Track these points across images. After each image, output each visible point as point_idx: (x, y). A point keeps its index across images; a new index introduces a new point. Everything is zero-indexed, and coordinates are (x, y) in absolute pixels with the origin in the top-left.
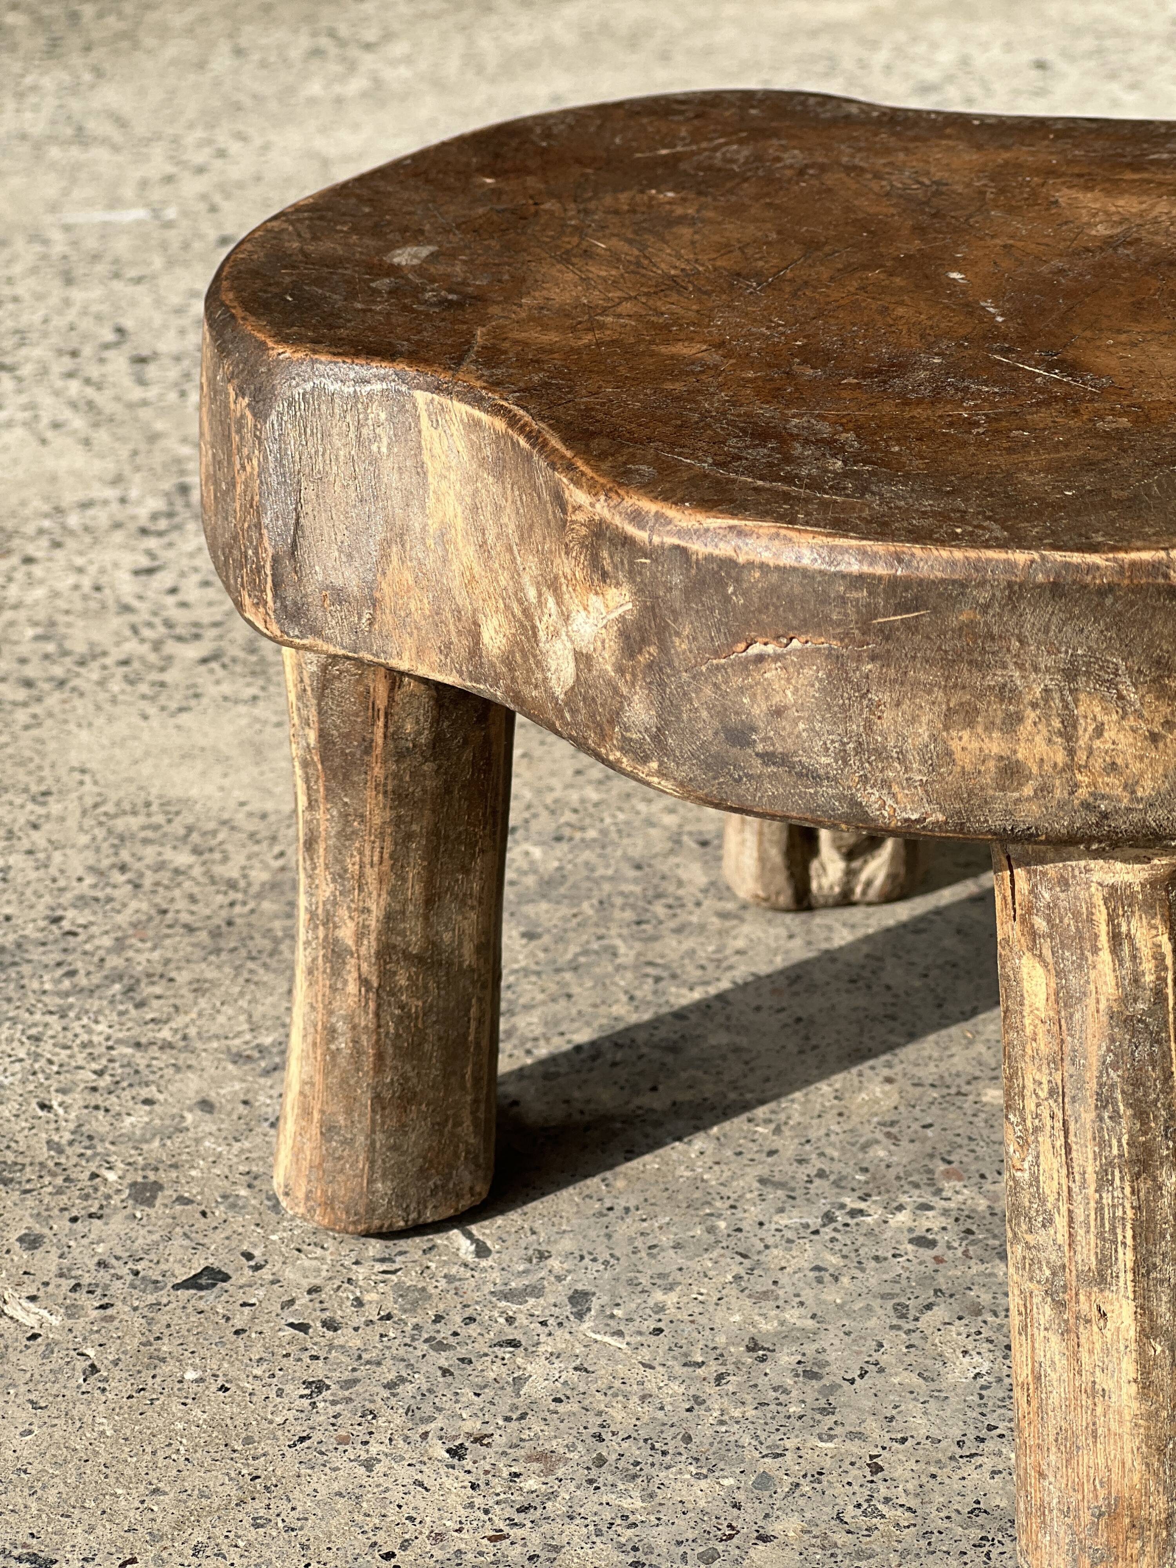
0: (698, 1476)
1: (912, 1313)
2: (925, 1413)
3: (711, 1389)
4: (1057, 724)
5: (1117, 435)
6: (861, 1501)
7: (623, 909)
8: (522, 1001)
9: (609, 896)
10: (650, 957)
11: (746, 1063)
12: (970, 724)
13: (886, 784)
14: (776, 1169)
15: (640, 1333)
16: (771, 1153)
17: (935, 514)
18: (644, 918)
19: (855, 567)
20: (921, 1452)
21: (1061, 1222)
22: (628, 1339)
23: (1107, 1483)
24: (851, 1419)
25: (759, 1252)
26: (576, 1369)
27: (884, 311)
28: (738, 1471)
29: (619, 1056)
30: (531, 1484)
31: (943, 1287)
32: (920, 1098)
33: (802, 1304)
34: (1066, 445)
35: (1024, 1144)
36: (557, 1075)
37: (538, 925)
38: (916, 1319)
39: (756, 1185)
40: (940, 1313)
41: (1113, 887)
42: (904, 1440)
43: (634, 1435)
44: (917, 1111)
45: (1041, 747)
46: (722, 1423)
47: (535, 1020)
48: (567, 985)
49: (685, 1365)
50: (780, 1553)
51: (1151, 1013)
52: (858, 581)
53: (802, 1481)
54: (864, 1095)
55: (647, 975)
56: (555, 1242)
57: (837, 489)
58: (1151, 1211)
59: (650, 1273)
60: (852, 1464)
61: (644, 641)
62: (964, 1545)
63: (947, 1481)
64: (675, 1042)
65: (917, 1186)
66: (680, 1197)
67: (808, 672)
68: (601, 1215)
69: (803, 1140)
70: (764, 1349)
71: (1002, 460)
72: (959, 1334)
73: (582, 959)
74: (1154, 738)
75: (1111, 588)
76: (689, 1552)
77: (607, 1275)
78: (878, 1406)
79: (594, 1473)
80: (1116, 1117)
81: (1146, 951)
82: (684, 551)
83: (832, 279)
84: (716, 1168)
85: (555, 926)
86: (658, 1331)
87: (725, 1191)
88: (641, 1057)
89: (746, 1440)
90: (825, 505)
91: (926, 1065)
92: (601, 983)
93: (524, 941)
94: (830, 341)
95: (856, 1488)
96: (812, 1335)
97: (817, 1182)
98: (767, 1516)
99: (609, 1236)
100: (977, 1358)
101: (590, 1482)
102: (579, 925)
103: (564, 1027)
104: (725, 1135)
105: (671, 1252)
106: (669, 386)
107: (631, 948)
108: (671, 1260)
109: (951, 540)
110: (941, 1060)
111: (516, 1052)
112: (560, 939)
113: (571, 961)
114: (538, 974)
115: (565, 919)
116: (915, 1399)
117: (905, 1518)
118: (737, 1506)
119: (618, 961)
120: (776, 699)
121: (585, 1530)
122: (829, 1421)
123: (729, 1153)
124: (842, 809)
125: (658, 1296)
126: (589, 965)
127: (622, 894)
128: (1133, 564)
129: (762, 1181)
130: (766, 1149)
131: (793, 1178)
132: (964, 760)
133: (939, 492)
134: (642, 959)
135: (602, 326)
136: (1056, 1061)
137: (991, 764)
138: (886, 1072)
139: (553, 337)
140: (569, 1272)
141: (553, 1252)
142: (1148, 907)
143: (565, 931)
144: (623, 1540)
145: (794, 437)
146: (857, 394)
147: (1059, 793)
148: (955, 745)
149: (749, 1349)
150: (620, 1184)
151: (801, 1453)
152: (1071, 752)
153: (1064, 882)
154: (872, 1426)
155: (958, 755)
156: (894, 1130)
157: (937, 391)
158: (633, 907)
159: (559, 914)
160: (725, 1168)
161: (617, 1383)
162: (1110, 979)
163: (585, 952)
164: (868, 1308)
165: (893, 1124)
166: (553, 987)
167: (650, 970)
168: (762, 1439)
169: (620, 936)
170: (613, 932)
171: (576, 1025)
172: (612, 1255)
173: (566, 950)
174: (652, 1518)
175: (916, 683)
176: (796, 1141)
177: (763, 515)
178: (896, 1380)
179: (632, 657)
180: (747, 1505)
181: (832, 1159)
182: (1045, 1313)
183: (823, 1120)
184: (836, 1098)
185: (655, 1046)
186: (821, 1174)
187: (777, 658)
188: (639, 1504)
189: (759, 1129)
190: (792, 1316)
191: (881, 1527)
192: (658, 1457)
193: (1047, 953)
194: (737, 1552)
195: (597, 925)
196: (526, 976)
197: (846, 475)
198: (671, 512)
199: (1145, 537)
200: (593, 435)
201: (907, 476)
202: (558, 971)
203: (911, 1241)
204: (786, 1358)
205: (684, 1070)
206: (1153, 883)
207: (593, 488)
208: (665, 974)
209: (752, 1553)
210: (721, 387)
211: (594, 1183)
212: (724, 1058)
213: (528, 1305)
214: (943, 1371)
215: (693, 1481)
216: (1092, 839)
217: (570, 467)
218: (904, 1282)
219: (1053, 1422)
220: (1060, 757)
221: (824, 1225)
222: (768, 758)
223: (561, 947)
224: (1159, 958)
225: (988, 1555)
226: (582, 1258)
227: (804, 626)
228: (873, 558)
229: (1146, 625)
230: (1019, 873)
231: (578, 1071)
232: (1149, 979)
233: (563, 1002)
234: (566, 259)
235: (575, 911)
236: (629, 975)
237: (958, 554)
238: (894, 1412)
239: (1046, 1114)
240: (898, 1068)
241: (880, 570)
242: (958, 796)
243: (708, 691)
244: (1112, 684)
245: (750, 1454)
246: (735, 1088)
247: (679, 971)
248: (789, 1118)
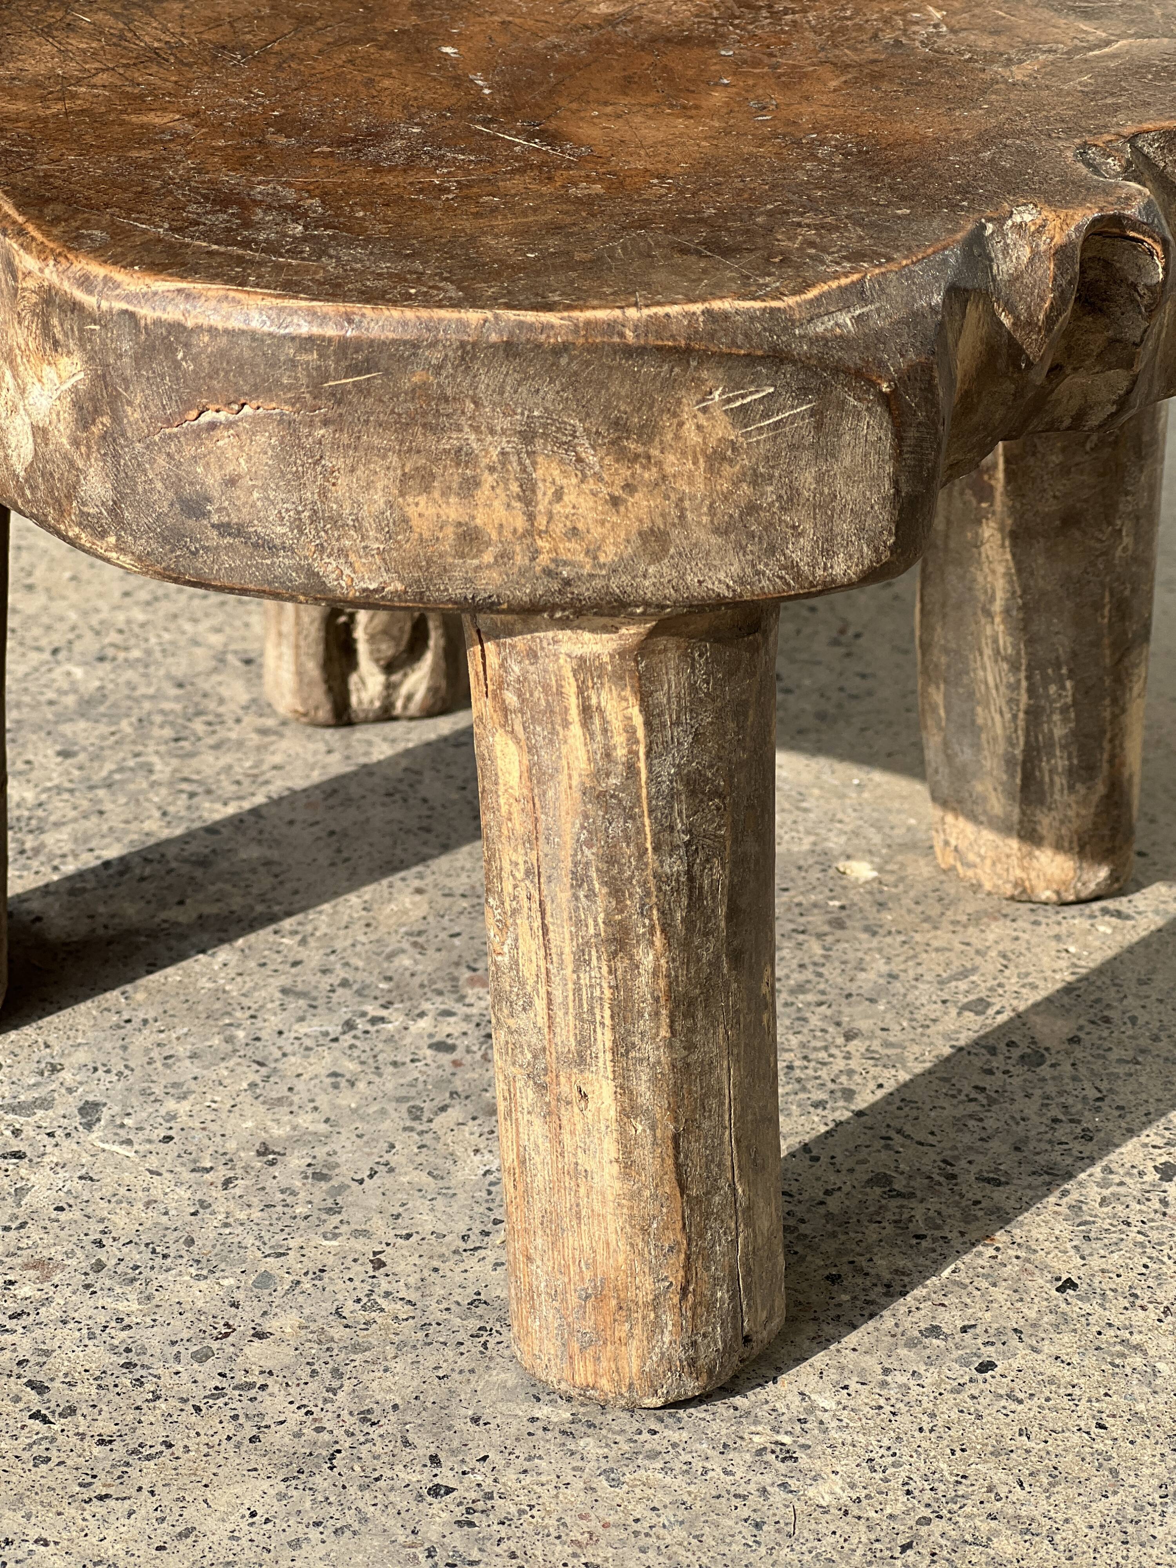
0: (198, 1277)
1: (426, 1115)
2: (432, 1210)
3: (217, 1193)
4: (515, 488)
5: (588, 202)
6: (361, 1296)
7: (162, 726)
8: (53, 818)
9: (149, 714)
10: (186, 774)
11: (276, 876)
12: (427, 489)
13: (342, 553)
14: (299, 979)
15: (150, 1141)
16: (295, 964)
17: (390, 276)
18: (182, 735)
19: (305, 329)
20: (425, 1247)
21: (540, 1004)
22: (136, 1147)
23: (592, 1265)
24: (356, 1218)
25: (276, 1060)
26: (81, 1178)
27: (369, 83)
28: (239, 1271)
29: (147, 871)
30: (25, 1290)
31: (460, 1090)
32: (450, 908)
33: (316, 1109)
34: (535, 210)
35: (503, 927)
36: (84, 890)
37: (76, 744)
38: (430, 1121)
39: (278, 995)
40: (454, 1114)
41: (582, 659)
42: (408, 1236)
43: (136, 1240)
44: (445, 921)
45: (500, 512)
46: (226, 1225)
47: (65, 837)
48: (100, 801)
49: (193, 1171)
50: (276, 1349)
51: (623, 788)
52: (308, 343)
53: (303, 1279)
54: (393, 906)
55: (182, 791)
56: (69, 1055)
57: (294, 253)
58: (629, 990)
59: (164, 1082)
60: (355, 1260)
61: (97, 411)
62: (461, 1336)
63: (449, 1274)
64: (206, 856)
65: (440, 993)
66: (200, 1008)
67: (261, 439)
68: (120, 1027)
69: (329, 950)
70: (274, 1153)
71: (467, 224)
72: (472, 1134)
73: (117, 777)
74: (615, 502)
75: (565, 348)
76: (183, 1351)
77: (120, 1086)
78: (385, 1204)
79: (92, 1277)
80: (591, 895)
81: (616, 724)
82: (132, 315)
83: (320, 52)
84: (239, 979)
85: (92, 745)
86: (168, 1139)
87: (246, 1002)
88: (170, 871)
89: (249, 1241)
90: (278, 267)
91: (458, 876)
92: (135, 799)
93: (59, 759)
94: (310, 112)
95: (357, 1283)
96: (323, 1139)
97: (340, 991)
98: (265, 1313)
99: (125, 1048)
100: (488, 1156)
101: (87, 1287)
102: (117, 742)
103: (92, 845)
104: (250, 948)
105: (187, 1062)
106: (135, 154)
107: (168, 764)
108: (187, 1069)
109: (406, 300)
110: (474, 870)
111: (42, 869)
112: (95, 757)
113: (105, 779)
114: (71, 791)
115: (103, 738)
116: (423, 1197)
117: (404, 1310)
118: (235, 1305)
119: (154, 778)
120: (229, 468)
121: (78, 1334)
122: (335, 1220)
123: (252, 964)
124: (300, 580)
125: (171, 1105)
126: (123, 782)
127: (162, 712)
128: (588, 323)
129: (284, 991)
130: (291, 959)
131: (316, 987)
132: (422, 527)
133: (399, 255)
134: (178, 775)
135: (74, 96)
136: (532, 840)
137: (450, 530)
138: (417, 883)
139: (21, 106)
140: (81, 1083)
141: (66, 1065)
142: (618, 678)
143: (102, 748)
144: (116, 1342)
145: (257, 203)
146: (329, 161)
147: (520, 560)
148: (412, 512)
149: (259, 1153)
150: (140, 996)
151: (304, 1252)
152: (531, 517)
153: (532, 655)
154: (379, 1226)
155: (415, 522)
156: (421, 940)
157: (411, 159)
158: (172, 724)
159: (97, 733)
160: (247, 979)
161: (122, 1191)
162: (582, 754)
163: (121, 770)
164: (383, 1112)
165: (420, 933)
166: (85, 804)
167: (185, 786)
168: (266, 1239)
169: (157, 752)
170: (151, 749)
171: (107, 840)
172: (126, 1067)
173: (101, 767)
174: (148, 1320)
175: (370, 448)
176: (322, 952)
177: (213, 277)
178: (405, 1179)
179: (86, 428)
180: (245, 1304)
181: (357, 969)
182: (528, 1096)
183: (349, 931)
184: (364, 909)
185: (185, 861)
186: (345, 983)
187: (230, 425)
188: (135, 1306)
189: (284, 940)
190: (306, 1121)
191: (379, 1321)
192: (159, 1260)
193: (518, 728)
194: (232, 1349)
195: (134, 742)
196: (59, 794)
197: (305, 239)
198: (119, 275)
199: (602, 296)
200: (48, 201)
201: (368, 240)
202: (91, 788)
203: (430, 1046)
204: (296, 1161)
205: (213, 884)
206: (622, 654)
207: (42, 253)
208: (200, 790)
209: (247, 1350)
210: (188, 155)
211: (113, 996)
212: (254, 871)
213: (36, 1118)
214: (453, 1168)
215: (192, 1282)
216: (553, 608)
217: (21, 232)
218: (421, 1086)
219: (539, 1204)
220: (520, 523)
221: (344, 1033)
222: (223, 529)
223: (96, 764)
224: (630, 731)
225: (485, 1345)
226: (96, 1069)
227: (256, 391)
228: (324, 319)
229: (603, 385)
230: (490, 646)
231: (105, 887)
232: (620, 753)
233: (94, 819)
234: (47, 32)
235: (113, 729)
236: (164, 791)
237: (409, 314)
238: (401, 1210)
239: (523, 895)
240: (429, 879)
241: (331, 331)
242: (416, 564)
243: (161, 460)
244: (569, 446)
245: (253, 1254)
246: (263, 901)
247: (214, 787)
248: (315, 929)
